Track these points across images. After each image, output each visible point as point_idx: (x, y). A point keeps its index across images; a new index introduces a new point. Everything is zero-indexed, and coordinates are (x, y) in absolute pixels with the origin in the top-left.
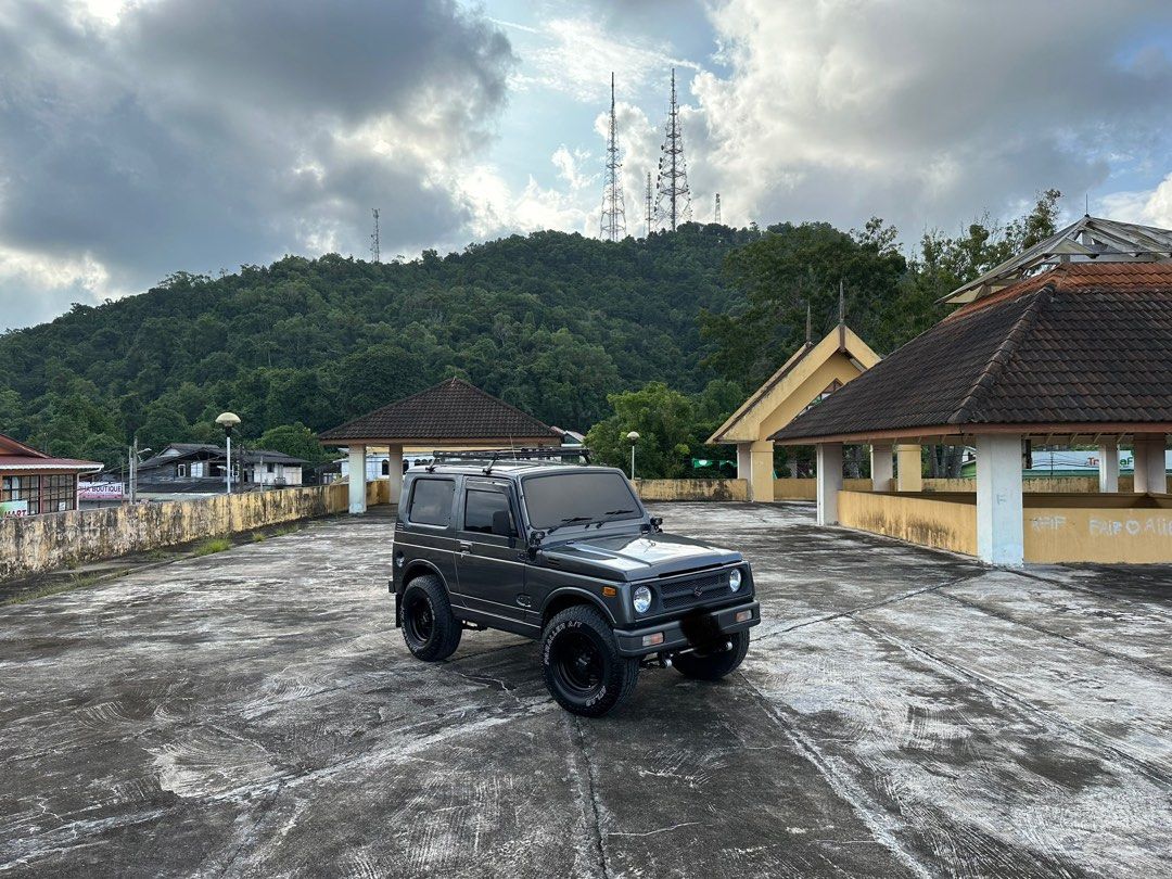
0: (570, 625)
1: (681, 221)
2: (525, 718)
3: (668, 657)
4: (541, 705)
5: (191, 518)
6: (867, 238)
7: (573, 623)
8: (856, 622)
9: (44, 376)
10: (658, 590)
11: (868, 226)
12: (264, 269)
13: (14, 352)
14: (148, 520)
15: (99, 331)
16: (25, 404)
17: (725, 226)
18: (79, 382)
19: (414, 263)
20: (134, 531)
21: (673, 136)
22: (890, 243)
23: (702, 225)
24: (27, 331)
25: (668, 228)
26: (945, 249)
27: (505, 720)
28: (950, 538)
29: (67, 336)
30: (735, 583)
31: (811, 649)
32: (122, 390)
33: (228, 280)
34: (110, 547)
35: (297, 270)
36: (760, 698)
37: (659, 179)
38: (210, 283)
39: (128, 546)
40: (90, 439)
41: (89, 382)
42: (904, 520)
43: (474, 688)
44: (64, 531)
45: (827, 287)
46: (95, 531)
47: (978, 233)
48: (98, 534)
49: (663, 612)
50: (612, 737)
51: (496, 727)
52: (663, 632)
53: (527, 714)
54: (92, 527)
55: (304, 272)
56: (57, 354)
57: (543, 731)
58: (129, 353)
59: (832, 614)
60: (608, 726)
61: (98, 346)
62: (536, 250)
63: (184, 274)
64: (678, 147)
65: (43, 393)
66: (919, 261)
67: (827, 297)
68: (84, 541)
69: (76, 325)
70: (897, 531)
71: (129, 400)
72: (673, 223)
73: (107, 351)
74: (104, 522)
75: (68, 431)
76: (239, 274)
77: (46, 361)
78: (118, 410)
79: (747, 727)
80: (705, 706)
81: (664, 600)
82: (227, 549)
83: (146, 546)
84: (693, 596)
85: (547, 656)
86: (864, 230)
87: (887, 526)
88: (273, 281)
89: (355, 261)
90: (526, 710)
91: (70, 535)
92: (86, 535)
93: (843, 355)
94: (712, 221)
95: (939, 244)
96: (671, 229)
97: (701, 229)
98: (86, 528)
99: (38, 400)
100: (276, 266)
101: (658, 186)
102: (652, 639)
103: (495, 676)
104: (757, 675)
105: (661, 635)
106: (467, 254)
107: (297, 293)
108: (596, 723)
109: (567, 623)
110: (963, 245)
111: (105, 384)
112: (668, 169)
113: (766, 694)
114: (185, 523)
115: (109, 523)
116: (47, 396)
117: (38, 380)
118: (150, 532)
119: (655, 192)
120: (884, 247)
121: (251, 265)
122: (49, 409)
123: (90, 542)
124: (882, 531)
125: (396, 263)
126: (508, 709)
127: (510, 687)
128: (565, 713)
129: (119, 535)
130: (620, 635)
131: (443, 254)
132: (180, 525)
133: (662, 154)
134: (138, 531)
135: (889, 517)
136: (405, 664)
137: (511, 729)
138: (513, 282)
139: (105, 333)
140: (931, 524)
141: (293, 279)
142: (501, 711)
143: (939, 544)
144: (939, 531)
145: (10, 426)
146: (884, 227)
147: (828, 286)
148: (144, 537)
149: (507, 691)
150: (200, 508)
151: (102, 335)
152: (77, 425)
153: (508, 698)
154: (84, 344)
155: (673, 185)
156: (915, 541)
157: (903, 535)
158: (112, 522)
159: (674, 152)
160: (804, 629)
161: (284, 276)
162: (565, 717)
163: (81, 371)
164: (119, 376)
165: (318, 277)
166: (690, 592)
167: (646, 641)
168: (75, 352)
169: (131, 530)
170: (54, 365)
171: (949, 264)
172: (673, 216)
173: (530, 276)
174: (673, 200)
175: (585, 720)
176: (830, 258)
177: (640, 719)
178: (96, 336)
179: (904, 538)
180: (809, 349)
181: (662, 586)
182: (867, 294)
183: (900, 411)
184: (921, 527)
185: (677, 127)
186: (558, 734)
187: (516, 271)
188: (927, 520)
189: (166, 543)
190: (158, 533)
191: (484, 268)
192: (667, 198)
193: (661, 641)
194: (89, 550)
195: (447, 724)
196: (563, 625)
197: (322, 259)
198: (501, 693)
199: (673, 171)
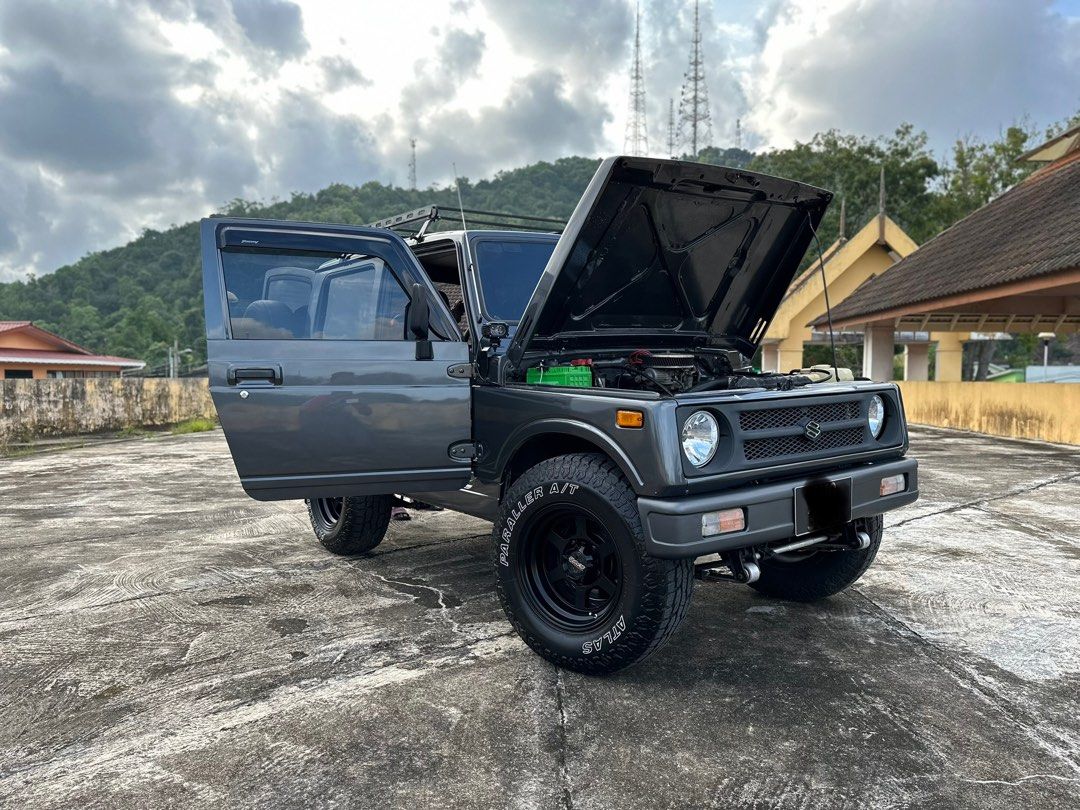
0: (554, 490)
1: (701, 146)
2: (455, 671)
3: (751, 560)
4: (495, 640)
5: (180, 398)
6: (896, 145)
7: (561, 485)
8: (994, 516)
9: (118, 294)
10: (734, 421)
11: (898, 132)
12: (311, 197)
13: (93, 272)
14: (125, 396)
15: (166, 254)
16: (102, 318)
17: (745, 151)
18: (149, 298)
19: (447, 190)
20: (107, 406)
21: (696, 63)
22: (920, 150)
23: (722, 150)
24: (104, 254)
25: (689, 153)
26: (978, 154)
27: (414, 674)
28: (1045, 426)
29: (138, 258)
30: (875, 421)
31: (956, 554)
32: (187, 306)
33: (279, 206)
34: (78, 423)
35: (341, 197)
36: (918, 640)
37: (681, 105)
38: (263, 210)
39: (100, 422)
40: (152, 347)
41: (158, 299)
42: (976, 408)
43: (387, 602)
44: (14, 399)
45: (854, 193)
46: (56, 403)
47: (1017, 137)
48: (60, 406)
49: (742, 465)
50: (633, 732)
51: (389, 691)
52: (745, 510)
53: (463, 662)
54: (52, 398)
55: (347, 198)
56: (128, 273)
57: (484, 705)
58: (191, 274)
59: (950, 505)
60: (621, 698)
61: (166, 267)
62: (561, 176)
63: (240, 201)
64: (701, 74)
65: (118, 309)
66: (950, 168)
67: (853, 203)
68: (41, 412)
69: (146, 248)
70: (966, 422)
71: (193, 315)
72: (694, 148)
73: (173, 272)
74: (68, 393)
75: (133, 340)
76: (289, 201)
77: (120, 280)
78: (183, 324)
79: (928, 712)
80: (815, 655)
81: (747, 442)
82: (211, 429)
83: (123, 423)
84: (803, 439)
85: (505, 549)
86: (893, 136)
87: (953, 416)
88: (320, 207)
89: (393, 188)
90: (463, 651)
91: (23, 405)
92: (45, 406)
93: (883, 248)
94: (733, 146)
95: (973, 150)
96: (692, 154)
97: (722, 154)
98: (44, 399)
99: (114, 315)
100: (322, 194)
101: (680, 112)
102: (722, 522)
103: (432, 583)
104: (892, 595)
105: (739, 514)
106: (496, 182)
107: (340, 218)
108: (598, 688)
109: (547, 488)
110: (1000, 149)
111: (172, 302)
112: (690, 95)
113: (927, 634)
114: (173, 402)
115: (74, 395)
116: (120, 312)
117: (113, 297)
118: (128, 409)
119: (677, 118)
120: (914, 154)
121: (300, 192)
122: (123, 323)
123: (50, 414)
124: (945, 423)
125: (431, 190)
126: (429, 648)
127: (451, 602)
128: (538, 661)
129: (87, 409)
130: (653, 511)
131: (474, 181)
132: (167, 405)
133: (684, 81)
134: (114, 406)
135: (955, 405)
136: (301, 558)
137: (418, 698)
138: (540, 207)
139: (172, 254)
140: (1017, 410)
141: (337, 205)
142: (415, 650)
143: (1028, 433)
144: (1026, 418)
145: (89, 338)
146: (914, 132)
147: (856, 193)
148: (121, 413)
149: (444, 610)
150: (191, 388)
151: (169, 256)
152: (142, 335)
153: (440, 623)
154: (154, 266)
155: (695, 111)
156: (992, 432)
157: (974, 426)
158: (79, 394)
159: (696, 79)
160: (921, 523)
161: (330, 202)
162: (536, 672)
163: (150, 289)
164: (183, 294)
165: (360, 204)
166: (796, 430)
167: (710, 526)
168: (144, 271)
169: (102, 404)
170: (126, 283)
171: (983, 170)
172: (694, 142)
173: (555, 200)
174: (695, 126)
175: (576, 680)
176: (858, 164)
177: (689, 685)
178: (164, 257)
179: (976, 429)
180: (843, 244)
181: (743, 414)
182: (896, 201)
183: (992, 268)
184: (1002, 415)
185: (699, 54)
186: (512, 713)
187: (542, 197)
188: (1010, 406)
189: (149, 422)
190: (138, 410)
191: (512, 193)
192: (689, 125)
193: (740, 526)
194: (48, 422)
195: (295, 678)
196: (539, 491)
197: (364, 187)
198: (431, 614)
199: (695, 97)
